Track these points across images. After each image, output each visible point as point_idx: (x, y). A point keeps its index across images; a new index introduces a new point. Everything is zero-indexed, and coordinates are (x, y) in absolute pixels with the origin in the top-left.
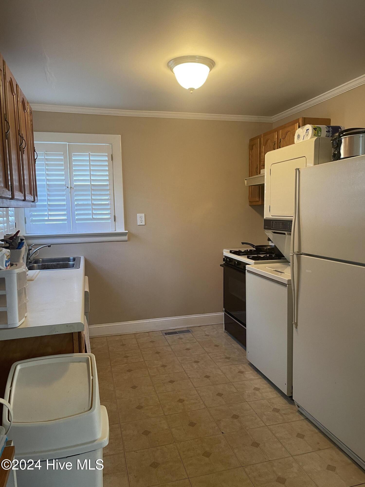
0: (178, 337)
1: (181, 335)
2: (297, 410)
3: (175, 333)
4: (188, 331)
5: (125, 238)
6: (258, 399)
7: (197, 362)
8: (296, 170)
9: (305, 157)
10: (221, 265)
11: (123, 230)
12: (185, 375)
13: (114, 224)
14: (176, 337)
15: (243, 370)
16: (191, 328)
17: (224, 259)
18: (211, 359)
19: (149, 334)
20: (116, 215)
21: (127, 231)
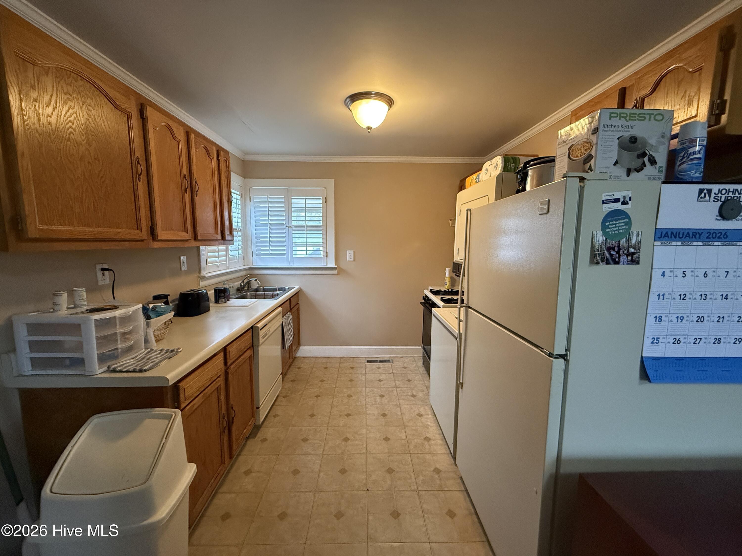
0: (377, 366)
1: (381, 365)
2: (460, 476)
3: (376, 361)
4: (388, 361)
5: (335, 272)
6: (423, 453)
7: (382, 396)
8: (467, 210)
9: (487, 196)
10: (421, 303)
11: (333, 265)
12: (364, 409)
13: (326, 259)
14: (376, 365)
15: (423, 413)
16: (392, 358)
17: (423, 297)
18: (396, 395)
19: (353, 359)
20: (328, 252)
21: (336, 266)
